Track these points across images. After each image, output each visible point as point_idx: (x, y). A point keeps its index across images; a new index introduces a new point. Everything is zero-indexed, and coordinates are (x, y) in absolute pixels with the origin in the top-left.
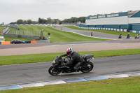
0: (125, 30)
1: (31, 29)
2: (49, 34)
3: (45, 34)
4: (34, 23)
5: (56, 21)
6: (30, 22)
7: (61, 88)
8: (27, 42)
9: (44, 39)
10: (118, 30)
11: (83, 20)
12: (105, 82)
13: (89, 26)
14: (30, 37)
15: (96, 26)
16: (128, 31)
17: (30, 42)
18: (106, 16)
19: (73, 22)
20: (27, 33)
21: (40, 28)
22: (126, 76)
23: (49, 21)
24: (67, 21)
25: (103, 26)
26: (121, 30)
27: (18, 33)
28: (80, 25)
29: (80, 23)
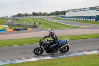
0: (94, 20)
1: (27, 20)
2: (40, 23)
3: (37, 24)
4: (30, 16)
5: (44, 14)
6: (26, 15)
7: (49, 61)
8: (25, 30)
9: (36, 27)
10: (89, 20)
11: (64, 13)
12: (80, 57)
13: (68, 18)
14: (26, 26)
15: (73, 18)
16: (96, 21)
17: (26, 29)
18: (80, 10)
19: (57, 15)
20: (25, 23)
21: (33, 19)
22: (95, 52)
23: (40, 14)
24: (52, 14)
25: (78, 17)
26: (91, 20)
27: (18, 23)
28: (62, 17)
29: (61, 15)
